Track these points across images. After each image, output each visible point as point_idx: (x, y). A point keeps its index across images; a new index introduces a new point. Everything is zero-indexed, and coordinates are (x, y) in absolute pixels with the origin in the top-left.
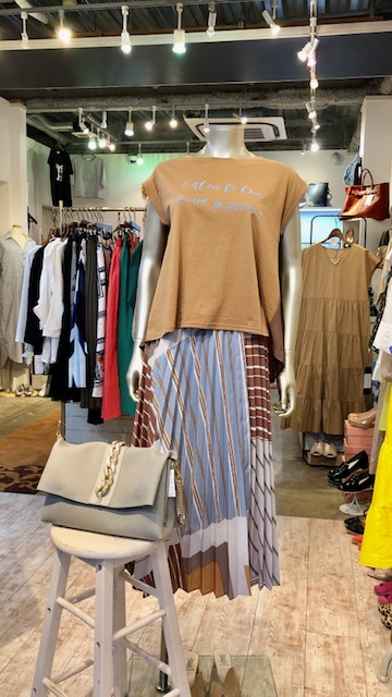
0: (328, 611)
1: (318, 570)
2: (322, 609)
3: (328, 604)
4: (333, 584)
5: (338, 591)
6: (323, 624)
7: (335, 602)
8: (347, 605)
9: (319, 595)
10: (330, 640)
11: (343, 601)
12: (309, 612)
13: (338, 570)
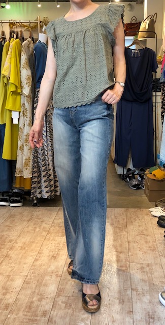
0: (141, 252)
1: (134, 233)
2: (138, 252)
3: (141, 249)
4: (143, 239)
5: (146, 242)
6: (139, 258)
7: (144, 248)
8: (152, 249)
9: (135, 245)
10: (144, 266)
11: (149, 247)
12: (130, 254)
13: (145, 232)
